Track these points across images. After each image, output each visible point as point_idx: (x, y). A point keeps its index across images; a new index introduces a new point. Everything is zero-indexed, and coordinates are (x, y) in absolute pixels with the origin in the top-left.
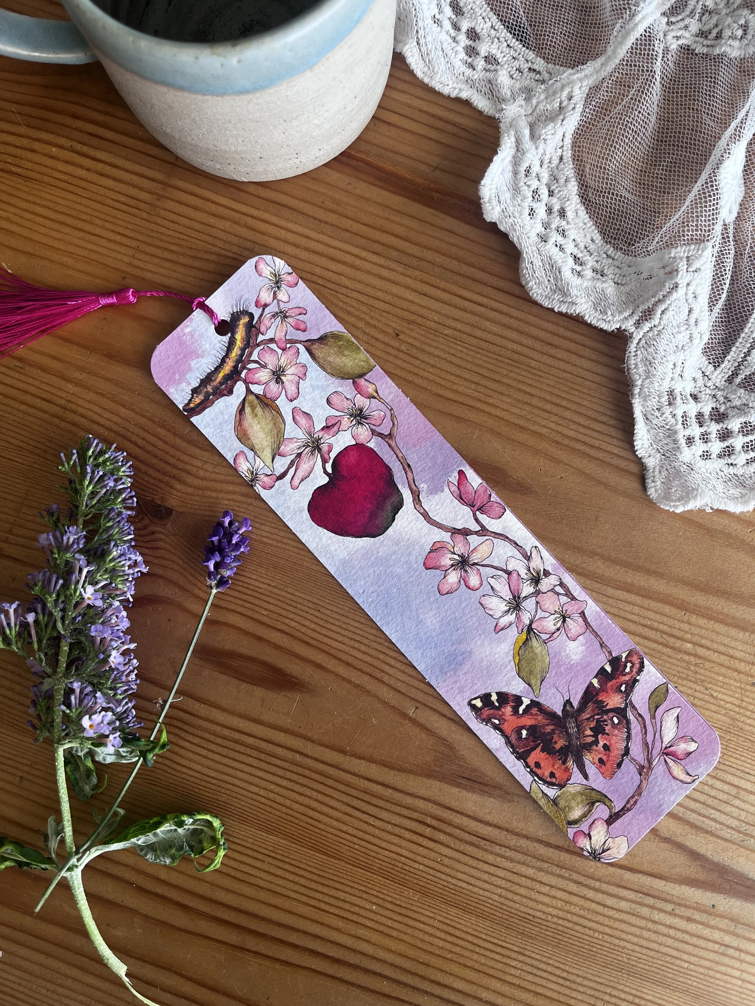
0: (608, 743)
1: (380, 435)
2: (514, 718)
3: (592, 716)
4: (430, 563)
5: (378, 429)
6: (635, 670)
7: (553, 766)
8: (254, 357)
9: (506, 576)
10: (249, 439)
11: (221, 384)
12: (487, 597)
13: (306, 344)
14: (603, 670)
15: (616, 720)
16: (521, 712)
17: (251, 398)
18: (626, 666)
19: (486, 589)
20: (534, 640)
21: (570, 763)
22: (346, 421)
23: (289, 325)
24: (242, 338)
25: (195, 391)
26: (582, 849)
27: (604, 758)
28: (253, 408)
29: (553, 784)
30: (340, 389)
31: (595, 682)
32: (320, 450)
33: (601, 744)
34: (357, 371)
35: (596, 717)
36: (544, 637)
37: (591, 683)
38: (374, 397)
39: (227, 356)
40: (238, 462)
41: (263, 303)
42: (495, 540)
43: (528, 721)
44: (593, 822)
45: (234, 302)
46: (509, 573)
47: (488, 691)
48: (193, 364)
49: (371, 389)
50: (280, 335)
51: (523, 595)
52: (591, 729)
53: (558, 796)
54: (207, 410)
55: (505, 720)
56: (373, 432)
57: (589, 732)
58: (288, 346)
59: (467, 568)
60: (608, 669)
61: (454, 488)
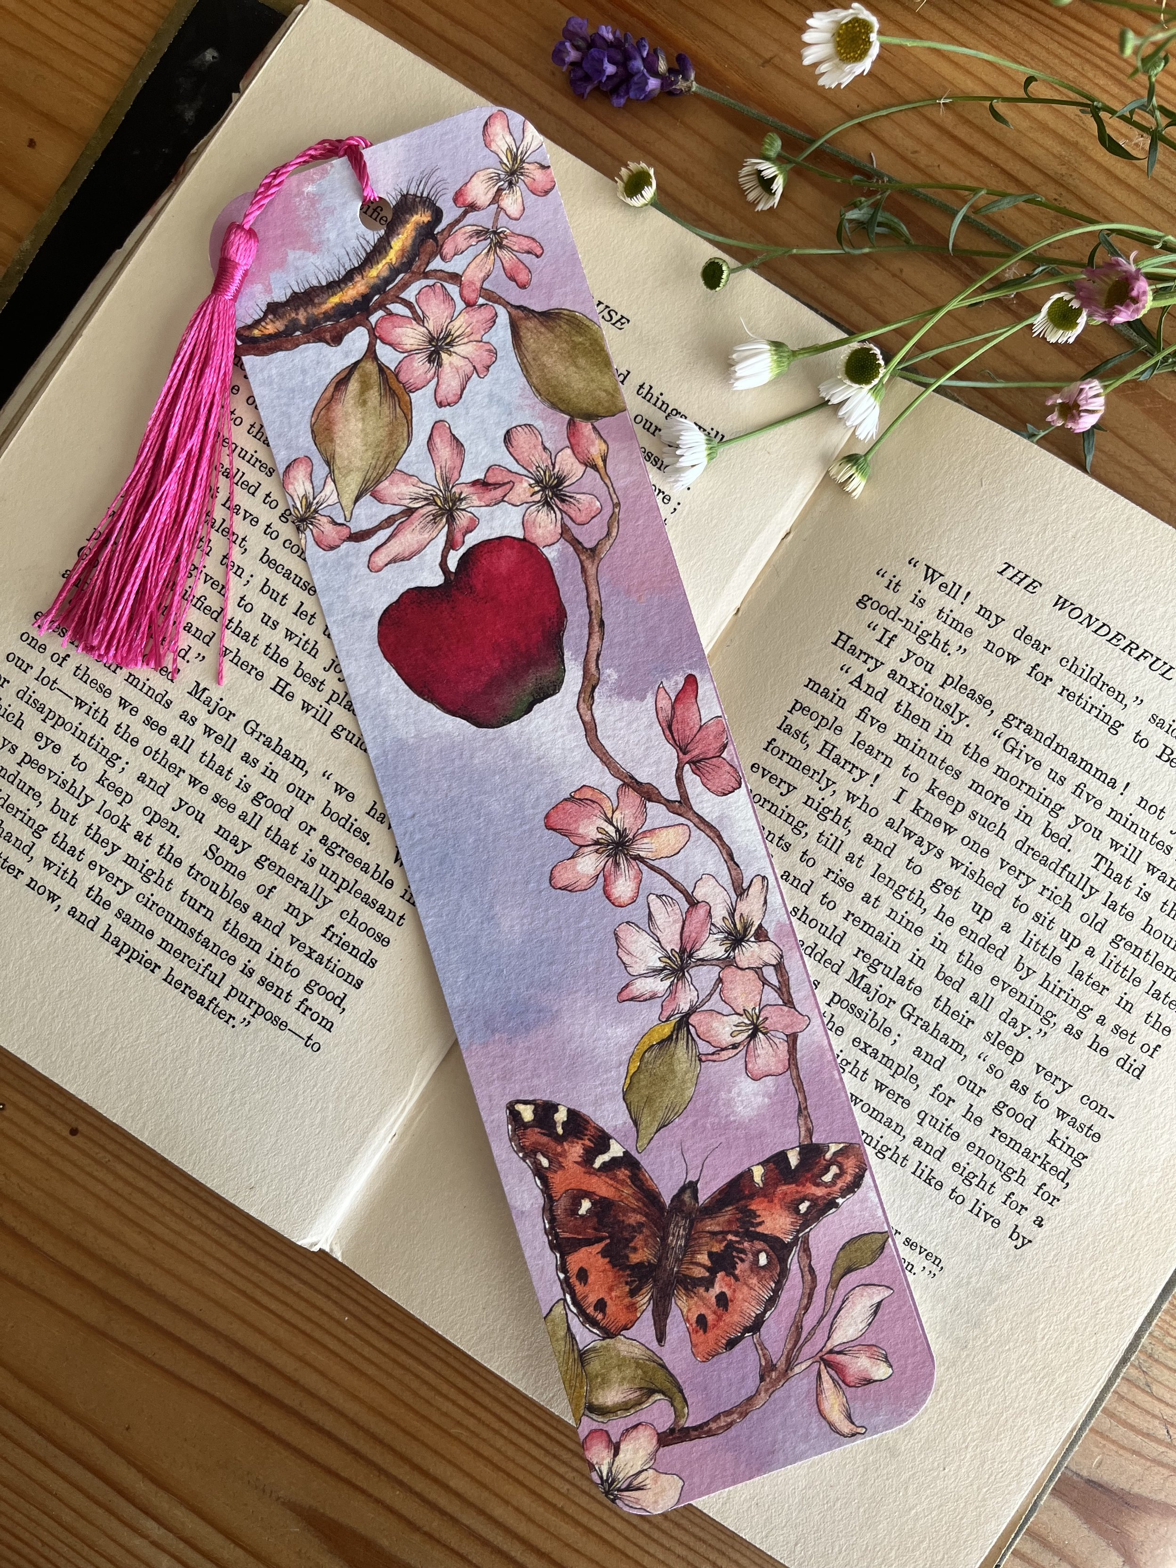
0: (729, 1293)
1: (575, 543)
2: (579, 1170)
3: (724, 1233)
4: (557, 820)
5: (576, 531)
6: (840, 1184)
7: (611, 1289)
8: (410, 294)
9: (686, 906)
10: (332, 440)
11: (327, 316)
12: (633, 929)
13: (514, 312)
14: (781, 1157)
15: (763, 1260)
16: (597, 1164)
17: (370, 367)
18: (827, 1170)
19: (638, 914)
20: (682, 1043)
21: (644, 1300)
22: (523, 489)
23: (498, 263)
24: (403, 250)
25: (273, 309)
26: (592, 1467)
27: (710, 1318)
28: (365, 387)
29: (594, 1323)
30: (539, 424)
31: (758, 1173)
32: (451, 520)
33: (717, 1289)
34: (586, 404)
35: (730, 1237)
36: (703, 1047)
37: (749, 1173)
38: (595, 467)
39: (360, 269)
40: (292, 473)
41: (469, 200)
42: (696, 832)
43: (603, 1188)
44: (635, 1427)
45: (417, 176)
46: (693, 903)
47: (555, 1099)
48: (292, 255)
49: (596, 449)
50: (473, 275)
51: (701, 954)
52: (711, 1255)
53: (594, 1349)
54: (280, 354)
55: (561, 1167)
56: (565, 531)
57: (703, 1258)
58: (481, 301)
59: (622, 861)
60: (794, 1159)
61: (665, 704)
